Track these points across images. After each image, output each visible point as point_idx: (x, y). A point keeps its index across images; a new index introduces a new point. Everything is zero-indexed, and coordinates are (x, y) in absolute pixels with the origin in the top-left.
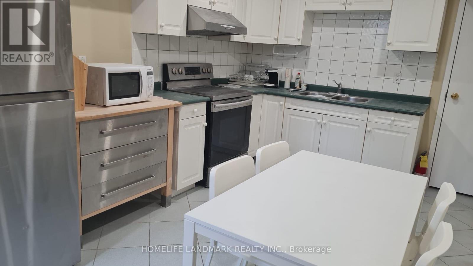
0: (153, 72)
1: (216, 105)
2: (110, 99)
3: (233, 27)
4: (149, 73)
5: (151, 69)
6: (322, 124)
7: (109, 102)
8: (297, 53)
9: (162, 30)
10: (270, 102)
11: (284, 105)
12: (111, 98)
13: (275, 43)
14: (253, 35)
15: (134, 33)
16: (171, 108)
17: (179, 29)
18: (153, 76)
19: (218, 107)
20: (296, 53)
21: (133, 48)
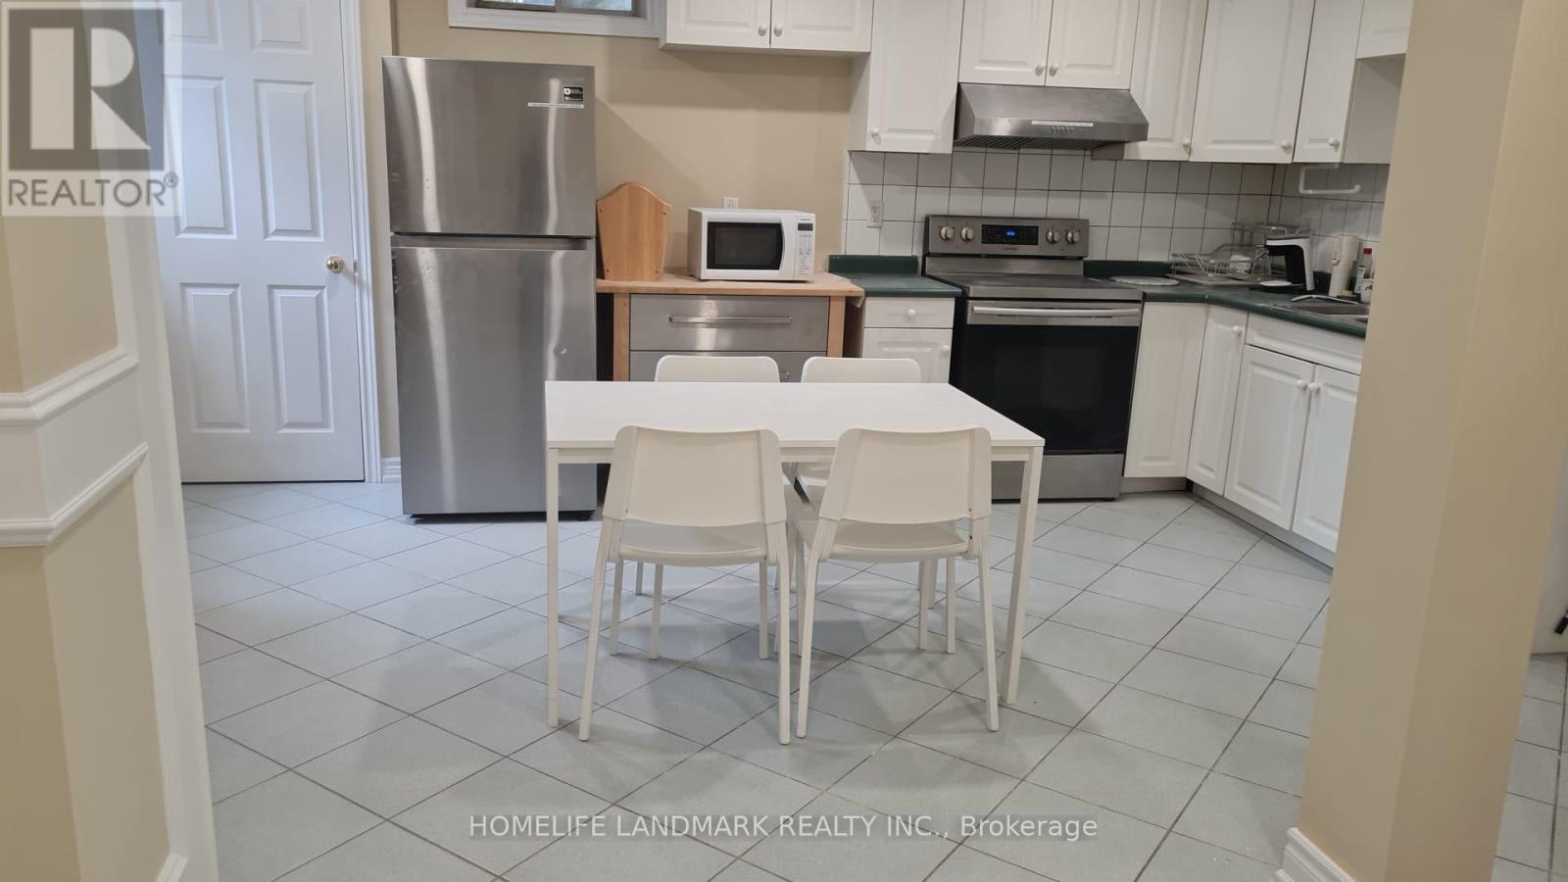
0: (814, 225)
1: (976, 308)
2: (708, 267)
3: (1084, 125)
4: (804, 227)
5: (810, 218)
6: (1311, 395)
7: (706, 273)
8: (1357, 188)
9: (879, 143)
10: (1221, 327)
11: (1243, 334)
12: (710, 266)
13: (1286, 159)
14: (1215, 142)
15: (851, 152)
16: (837, 298)
17: (930, 138)
18: (813, 233)
19: (980, 312)
20: (1353, 188)
21: (846, 181)
